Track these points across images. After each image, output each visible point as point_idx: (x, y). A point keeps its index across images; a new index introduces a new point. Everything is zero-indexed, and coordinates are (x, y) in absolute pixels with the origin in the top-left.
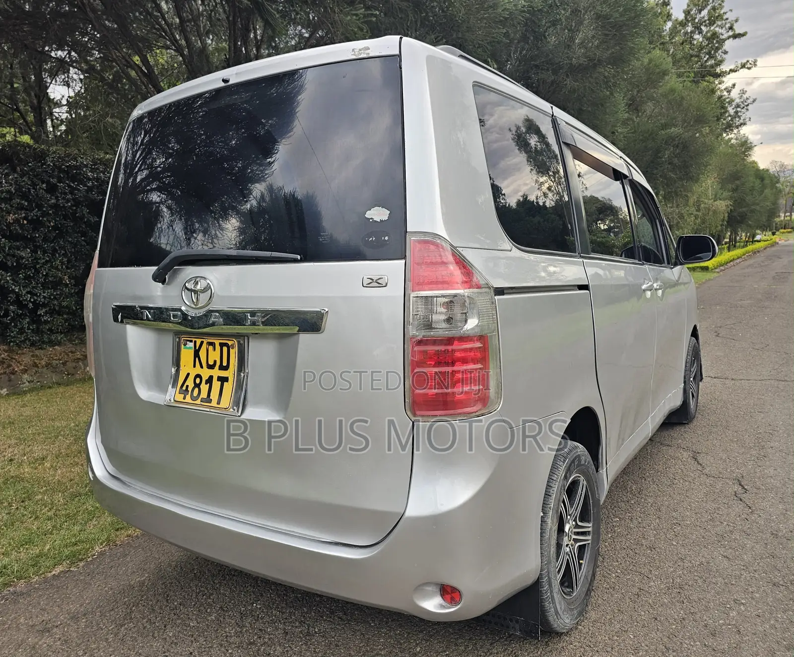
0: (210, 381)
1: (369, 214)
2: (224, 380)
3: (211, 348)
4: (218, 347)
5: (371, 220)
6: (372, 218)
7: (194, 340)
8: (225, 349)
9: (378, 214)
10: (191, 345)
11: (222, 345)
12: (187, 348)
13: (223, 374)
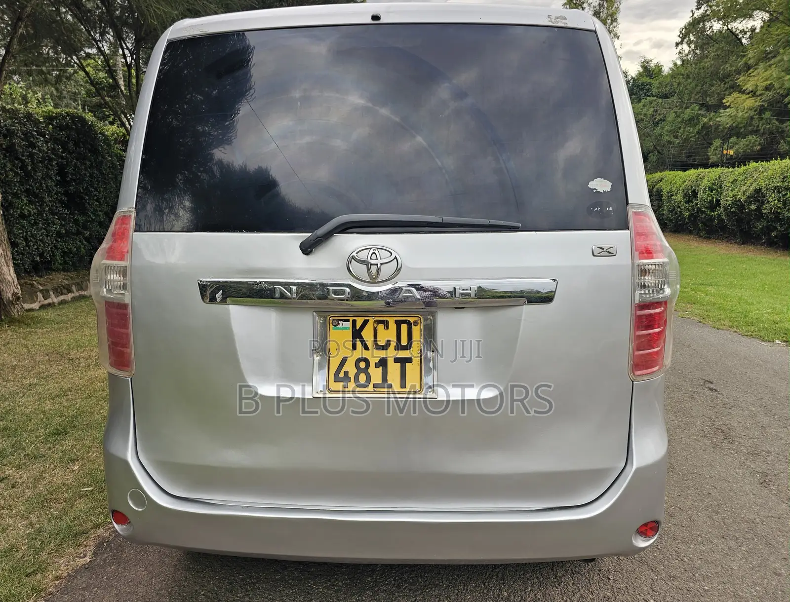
0: (383, 363)
1: (592, 185)
2: (403, 361)
3: (381, 327)
4: (393, 326)
5: (594, 191)
6: (595, 189)
7: (351, 319)
8: (404, 327)
9: (601, 185)
10: (349, 325)
11: (399, 323)
12: (340, 329)
13: (403, 354)
